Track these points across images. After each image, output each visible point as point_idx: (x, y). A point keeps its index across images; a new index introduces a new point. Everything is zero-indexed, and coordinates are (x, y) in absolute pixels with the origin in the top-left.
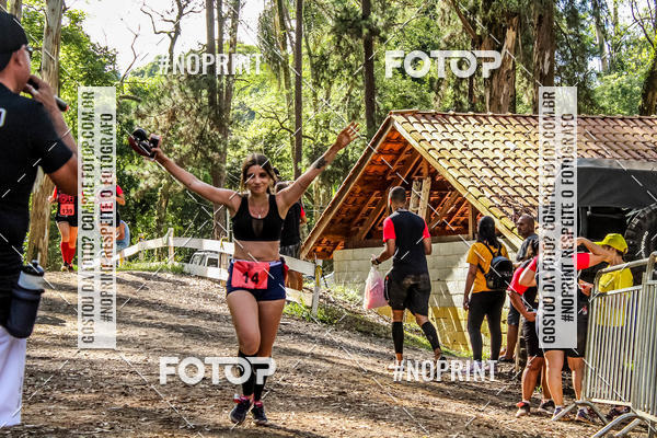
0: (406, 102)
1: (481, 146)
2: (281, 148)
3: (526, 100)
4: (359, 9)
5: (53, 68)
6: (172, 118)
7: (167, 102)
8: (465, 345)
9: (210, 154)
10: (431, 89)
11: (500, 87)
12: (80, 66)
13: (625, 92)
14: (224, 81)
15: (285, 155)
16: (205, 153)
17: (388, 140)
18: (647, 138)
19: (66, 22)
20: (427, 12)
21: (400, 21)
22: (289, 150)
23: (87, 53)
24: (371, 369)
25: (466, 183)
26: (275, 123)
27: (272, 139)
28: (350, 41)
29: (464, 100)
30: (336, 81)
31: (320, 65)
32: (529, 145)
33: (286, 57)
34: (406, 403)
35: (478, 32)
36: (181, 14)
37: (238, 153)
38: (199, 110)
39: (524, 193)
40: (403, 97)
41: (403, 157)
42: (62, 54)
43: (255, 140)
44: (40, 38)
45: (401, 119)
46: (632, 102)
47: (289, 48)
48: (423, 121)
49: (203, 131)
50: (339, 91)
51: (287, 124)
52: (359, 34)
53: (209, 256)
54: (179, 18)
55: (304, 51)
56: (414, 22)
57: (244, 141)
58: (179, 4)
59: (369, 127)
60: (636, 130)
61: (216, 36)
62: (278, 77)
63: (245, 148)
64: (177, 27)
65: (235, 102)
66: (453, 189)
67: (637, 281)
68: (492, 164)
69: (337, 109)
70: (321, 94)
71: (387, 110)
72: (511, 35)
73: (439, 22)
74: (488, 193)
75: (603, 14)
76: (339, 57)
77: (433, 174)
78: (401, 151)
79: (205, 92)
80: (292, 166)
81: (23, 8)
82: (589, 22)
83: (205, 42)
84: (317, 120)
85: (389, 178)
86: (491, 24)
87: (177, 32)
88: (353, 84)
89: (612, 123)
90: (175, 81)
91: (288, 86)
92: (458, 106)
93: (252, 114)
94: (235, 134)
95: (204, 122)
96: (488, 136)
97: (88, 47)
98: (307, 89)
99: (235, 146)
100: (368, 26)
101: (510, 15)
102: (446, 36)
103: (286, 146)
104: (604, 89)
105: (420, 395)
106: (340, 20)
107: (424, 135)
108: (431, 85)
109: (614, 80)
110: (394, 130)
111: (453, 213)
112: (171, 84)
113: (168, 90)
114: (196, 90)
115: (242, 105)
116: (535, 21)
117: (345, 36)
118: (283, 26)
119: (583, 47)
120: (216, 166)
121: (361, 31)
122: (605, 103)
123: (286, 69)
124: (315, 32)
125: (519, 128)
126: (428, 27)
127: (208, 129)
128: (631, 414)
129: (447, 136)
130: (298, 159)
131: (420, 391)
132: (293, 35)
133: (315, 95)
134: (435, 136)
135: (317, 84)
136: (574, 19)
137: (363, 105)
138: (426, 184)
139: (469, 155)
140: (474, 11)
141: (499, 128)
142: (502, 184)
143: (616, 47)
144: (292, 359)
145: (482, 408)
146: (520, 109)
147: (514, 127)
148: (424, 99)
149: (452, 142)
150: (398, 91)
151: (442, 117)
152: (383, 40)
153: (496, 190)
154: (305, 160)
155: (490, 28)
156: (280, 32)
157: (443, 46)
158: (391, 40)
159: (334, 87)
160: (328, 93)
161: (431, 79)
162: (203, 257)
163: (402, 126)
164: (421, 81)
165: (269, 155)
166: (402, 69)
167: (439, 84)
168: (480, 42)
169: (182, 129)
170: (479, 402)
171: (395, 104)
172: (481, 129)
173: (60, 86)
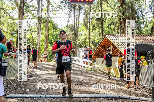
0: (109, 32)
1: (122, 40)
2: (87, 41)
5: (47, 27)
8: (119, 75)
9: (74, 42)
10: (113, 30)
12: (52, 27)
13: (148, 31)
14: (77, 29)
15: (88, 42)
17: (105, 39)
18: (151, 39)
19: (50, 19)
22: (88, 41)
23: (53, 25)
24: (102, 79)
25: (119, 47)
26: (86, 36)
27: (85, 39)
28: (99, 22)
29: (119, 32)
30: (96, 29)
31: (94, 26)
33: (88, 25)
35: (121, 20)
36: (69, 18)
37: (80, 42)
38: (72, 34)
41: (108, 42)
42: (49, 25)
43: (82, 40)
44: (45, 22)
45: (107, 36)
46: (149, 32)
47: (88, 23)
48: (111, 36)
49: (73, 38)
50: (97, 31)
51: (88, 37)
52: (100, 21)
53: (74, 59)
55: (91, 24)
57: (80, 39)
58: (69, 16)
59: (102, 37)
60: (149, 37)
61: (76, 21)
62: (86, 28)
63: (80, 41)
64: (69, 20)
65: (79, 33)
66: (117, 48)
67: (148, 64)
68: (123, 43)
69: (97, 34)
70: (94, 31)
71: (105, 34)
74: (123, 49)
75: (144, 17)
76: (97, 25)
77: (113, 45)
78: (107, 41)
79: (73, 31)
80: (89, 44)
82: (141, 18)
83: (74, 22)
84: (93, 36)
85: (105, 46)
87: (69, 21)
88: (100, 30)
89: (145, 36)
90: (68, 29)
91: (88, 30)
92: (118, 33)
93: (82, 35)
94: (79, 38)
95: (73, 36)
97: (53, 23)
98: (91, 30)
99: (79, 40)
100: (102, 20)
101: (127, 17)
102: (116, 21)
103: (88, 40)
104: (144, 30)
107: (112, 38)
109: (146, 28)
110: (106, 37)
111: (117, 52)
112: (68, 30)
115: (80, 33)
116: (132, 18)
117: (98, 21)
118: (87, 20)
119: (140, 23)
120: (75, 44)
122: (144, 33)
123: (88, 27)
124: (93, 20)
128: (147, 87)
129: (116, 39)
130: (90, 42)
131: (110, 83)
132: (89, 21)
133: (93, 31)
134: (113, 38)
135: (93, 30)
136: (138, 18)
137: (101, 33)
138: (112, 47)
139: (119, 42)
140: (121, 16)
141: (125, 37)
143: (146, 23)
144: (88, 77)
148: (112, 32)
149: (116, 40)
150: (107, 30)
151: (114, 35)
152: (105, 22)
153: (124, 48)
154: (91, 43)
155: (123, 20)
156: (87, 21)
157: (115, 23)
158: (106, 22)
159: (96, 30)
160: (95, 31)
161: (113, 29)
162: (73, 60)
163: (108, 37)
164: (111, 29)
165: (85, 42)
166: (108, 27)
167: (115, 29)
168: (122, 22)
169: (70, 37)
170: (121, 85)
171: (107, 33)
172: (122, 37)
173: (49, 30)
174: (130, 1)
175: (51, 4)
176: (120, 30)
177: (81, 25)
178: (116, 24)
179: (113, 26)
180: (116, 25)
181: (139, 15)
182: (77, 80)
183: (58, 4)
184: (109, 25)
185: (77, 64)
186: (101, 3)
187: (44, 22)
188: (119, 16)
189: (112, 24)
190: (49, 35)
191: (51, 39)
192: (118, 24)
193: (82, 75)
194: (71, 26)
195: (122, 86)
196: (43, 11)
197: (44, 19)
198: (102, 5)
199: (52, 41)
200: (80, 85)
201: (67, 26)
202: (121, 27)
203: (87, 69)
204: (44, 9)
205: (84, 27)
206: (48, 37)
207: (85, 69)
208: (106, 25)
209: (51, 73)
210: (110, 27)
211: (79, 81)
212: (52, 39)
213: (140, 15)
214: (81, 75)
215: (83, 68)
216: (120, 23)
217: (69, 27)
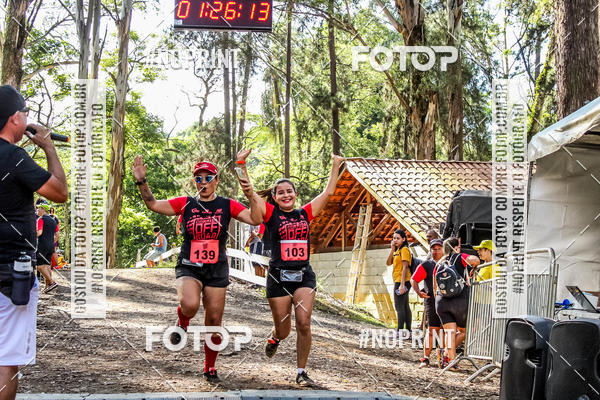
1: (407, 182)
3: (444, 151)
4: (329, 89)
5: (120, 129)
7: (197, 153)
10: (379, 144)
11: (425, 142)
12: (139, 128)
14: (236, 139)
17: (343, 178)
19: (129, 98)
20: (377, 92)
21: (358, 97)
23: (143, 120)
25: (395, 207)
26: (273, 167)
27: (270, 178)
28: (323, 111)
29: (401, 151)
30: (314, 139)
31: (302, 127)
32: (440, 182)
33: (280, 122)
35: (410, 105)
36: (208, 93)
38: (219, 158)
39: (435, 215)
40: (361, 150)
41: (354, 190)
42: (126, 120)
43: (259, 179)
44: (112, 109)
45: (352, 164)
47: (282, 115)
48: (367, 165)
50: (317, 145)
51: (281, 168)
54: (206, 95)
55: (292, 117)
56: (368, 98)
58: (207, 87)
61: (231, 108)
62: (275, 136)
64: (205, 102)
66: (387, 212)
68: (414, 195)
69: (315, 158)
70: (304, 148)
72: (432, 106)
74: (411, 215)
76: (315, 122)
77: (374, 202)
78: (352, 186)
79: (223, 146)
83: (224, 112)
84: (302, 166)
85: (344, 205)
86: (418, 99)
87: (205, 105)
88: (326, 141)
90: (203, 139)
91: (281, 142)
92: (398, 155)
93: (258, 161)
96: (411, 175)
97: (143, 115)
98: (293, 144)
100: (335, 101)
101: (431, 93)
102: (389, 107)
105: (354, 353)
106: (316, 97)
107: (368, 175)
108: (380, 142)
110: (347, 171)
111: (389, 229)
112: (200, 140)
113: (198, 145)
114: (217, 144)
116: (449, 97)
117: (319, 108)
118: (278, 101)
119: (484, 116)
121: (330, 105)
123: (280, 130)
124: (300, 105)
125: (434, 170)
126: (378, 101)
129: (383, 175)
133: (299, 148)
134: (375, 175)
135: (300, 141)
136: (476, 96)
138: (369, 209)
139: (398, 188)
140: (408, 90)
141: (420, 170)
142: (420, 208)
146: (439, 157)
147: (430, 169)
148: (375, 151)
149: (386, 179)
150: (357, 145)
151: (380, 163)
152: (346, 110)
153: (417, 212)
155: (417, 102)
156: (276, 105)
158: (352, 109)
159: (313, 143)
160: (309, 147)
161: (380, 138)
163: (352, 169)
164: (373, 139)
166: (360, 131)
167: (385, 141)
168: (411, 111)
172: (407, 171)
173: (125, 142)
174: (442, 31)
175: (135, 39)
176: (406, 141)
177: (253, 124)
178: (390, 120)
179: (377, 129)
180: (390, 124)
181: (479, 85)
183: (161, 36)
184: (366, 124)
186: (331, 35)
187: (107, 109)
188: (400, 89)
189: (375, 118)
190: (124, 163)
192: (396, 121)
193: (249, 319)
194: (211, 127)
196: (100, 67)
198: (337, 44)
201: (200, 127)
202: (408, 130)
204: (104, 56)
205: (265, 133)
206: (124, 168)
208: (351, 123)
210: (366, 131)
213: (483, 84)
214: (242, 319)
215: (253, 292)
216: (404, 115)
217: (206, 129)
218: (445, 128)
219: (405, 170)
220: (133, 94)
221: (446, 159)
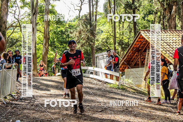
1: (166, 39)
2: (110, 41)
3: (179, 26)
4: (131, 1)
6: (80, 33)
7: (78, 29)
11: (171, 22)
14: (94, 23)
15: (111, 43)
16: (89, 43)
17: (139, 38)
19: (50, 7)
20: (150, 2)
21: (143, 4)
22: (112, 41)
25: (162, 50)
26: (109, 34)
27: (108, 38)
28: (129, 10)
30: (125, 22)
32: (180, 38)
34: (145, 112)
35: (165, 7)
36: (82, 4)
37: (98, 42)
38: (87, 31)
40: (144, 26)
41: (144, 43)
43: (103, 39)
44: (43, 12)
45: (143, 32)
47: (112, 13)
48: (149, 32)
49: (88, 37)
51: (112, 34)
52: (131, 8)
54: (81, 5)
55: (116, 13)
56: (147, 5)
57: (100, 39)
58: (81, 2)
59: (135, 34)
61: (92, 10)
63: (100, 41)
64: (81, 7)
65: (97, 28)
68: (169, 44)
69: (126, 29)
70: (121, 26)
71: (140, 29)
72: (174, 7)
73: (154, 4)
74: (168, 52)
79: (89, 26)
80: (113, 46)
81: (39, 4)
83: (89, 12)
84: (120, 33)
85: (140, 49)
86: (168, 5)
87: (81, 9)
90: (80, 23)
91: (112, 23)
93: (102, 31)
94: (97, 37)
95: (89, 34)
96: (168, 36)
98: (117, 24)
99: (97, 40)
101: (174, 2)
102: (156, 8)
103: (112, 40)
105: (149, 110)
106: (126, 5)
107: (150, 37)
108: (152, 22)
110: (141, 35)
112: (79, 24)
113: (78, 26)
114: (86, 25)
115: (99, 29)
116: (181, 3)
117: (127, 9)
118: (110, 7)
120: (92, 46)
124: (119, 8)
125: (177, 34)
126: (151, 6)
127: (90, 36)
130: (115, 44)
131: (149, 108)
132: (113, 9)
133: (119, 26)
135: (120, 23)
137: (133, 28)
139: (162, 42)
140: (164, 1)
141: (171, 34)
142: (172, 50)
145: (167, 113)
146: (177, 28)
147: (175, 34)
150: (143, 24)
152: (138, 10)
153: (170, 51)
154: (117, 44)
155: (168, 6)
156: (109, 9)
157: (155, 11)
158: (141, 10)
159: (125, 24)
160: (123, 25)
161: (152, 21)
162: (89, 71)
163: (143, 34)
164: (149, 21)
165: (107, 43)
166: (144, 18)
167: (154, 22)
168: (166, 10)
169: (83, 36)
170: (166, 111)
171: (142, 28)
172: (166, 34)
173: (49, 25)
176: (163, 21)
177: (100, 16)
178: (156, 13)
179: (151, 17)
180: (156, 15)
182: (97, 104)
184: (146, 15)
185: (95, 79)
187: (41, 12)
189: (150, 13)
190: (49, 34)
191: (53, 39)
192: (159, 14)
193: (105, 96)
194: (84, 18)
195: (168, 113)
197: (41, 8)
199: (54, 42)
200: (101, 112)
201: (78, 18)
202: (164, 17)
203: (112, 85)
206: (49, 36)
207: (109, 86)
209: (54, 93)
210: (146, 18)
211: (99, 105)
212: (55, 40)
214: (102, 96)
215: (105, 85)
216: (163, 11)
217: (82, 19)
218: (179, 16)
219: (165, 34)
220: (52, 6)
221: (180, 29)
